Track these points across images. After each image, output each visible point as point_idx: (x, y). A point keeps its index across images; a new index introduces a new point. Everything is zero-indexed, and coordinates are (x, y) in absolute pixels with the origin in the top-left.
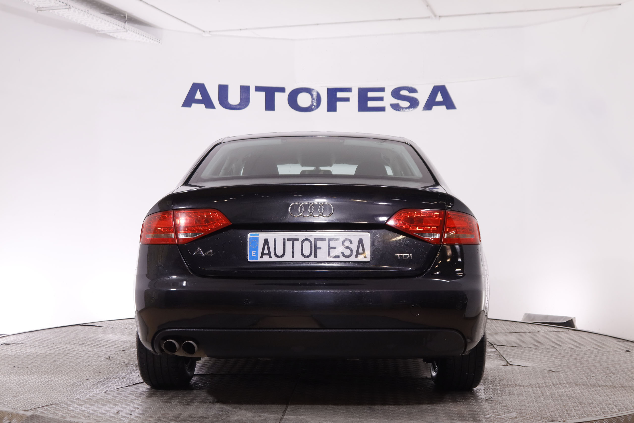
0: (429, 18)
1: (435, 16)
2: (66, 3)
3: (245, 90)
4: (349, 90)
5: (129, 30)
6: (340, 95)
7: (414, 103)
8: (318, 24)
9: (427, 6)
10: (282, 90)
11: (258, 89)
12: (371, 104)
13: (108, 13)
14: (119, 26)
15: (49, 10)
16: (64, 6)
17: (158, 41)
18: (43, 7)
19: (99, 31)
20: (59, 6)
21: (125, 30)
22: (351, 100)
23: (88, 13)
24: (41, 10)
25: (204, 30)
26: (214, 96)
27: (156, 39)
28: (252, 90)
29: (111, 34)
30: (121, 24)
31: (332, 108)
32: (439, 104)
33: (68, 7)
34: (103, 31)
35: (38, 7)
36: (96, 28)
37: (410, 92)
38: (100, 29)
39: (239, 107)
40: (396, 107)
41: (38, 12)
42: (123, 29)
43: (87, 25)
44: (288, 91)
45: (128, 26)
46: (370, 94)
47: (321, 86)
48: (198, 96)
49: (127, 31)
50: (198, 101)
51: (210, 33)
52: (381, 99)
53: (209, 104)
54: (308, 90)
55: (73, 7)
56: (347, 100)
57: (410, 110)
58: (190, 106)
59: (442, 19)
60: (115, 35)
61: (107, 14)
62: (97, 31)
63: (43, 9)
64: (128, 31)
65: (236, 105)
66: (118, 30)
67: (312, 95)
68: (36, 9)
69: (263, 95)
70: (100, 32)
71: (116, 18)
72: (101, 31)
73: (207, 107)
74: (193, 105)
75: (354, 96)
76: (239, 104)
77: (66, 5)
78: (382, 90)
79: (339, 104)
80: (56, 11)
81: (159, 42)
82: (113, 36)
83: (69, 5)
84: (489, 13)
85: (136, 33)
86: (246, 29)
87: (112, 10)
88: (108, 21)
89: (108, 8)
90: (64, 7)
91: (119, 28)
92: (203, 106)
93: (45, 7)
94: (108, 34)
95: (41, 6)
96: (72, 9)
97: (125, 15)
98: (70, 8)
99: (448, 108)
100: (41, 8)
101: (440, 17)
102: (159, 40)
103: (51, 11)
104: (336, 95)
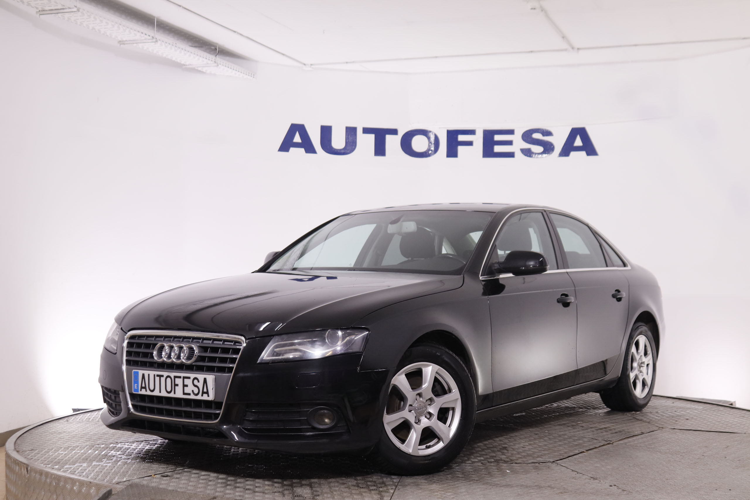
0: (566, 50)
1: (573, 48)
2: (153, 36)
3: (351, 132)
4: (472, 132)
5: (220, 64)
6: (461, 138)
7: (548, 148)
8: (436, 57)
9: (563, 37)
10: (394, 132)
11: (366, 131)
12: (497, 149)
13: (196, 44)
14: (209, 60)
15: (133, 43)
16: (150, 39)
17: (252, 75)
18: (126, 41)
19: (186, 65)
20: (145, 39)
21: (216, 65)
22: (474, 144)
23: (176, 46)
24: (124, 44)
25: (305, 63)
26: (316, 139)
27: (250, 74)
28: (359, 132)
29: (200, 69)
30: (212, 57)
31: (452, 153)
32: (578, 149)
33: (154, 40)
34: (191, 65)
35: (121, 40)
36: (183, 62)
37: (543, 135)
38: (187, 63)
39: (343, 151)
40: (527, 153)
41: (121, 45)
42: (214, 63)
43: (174, 59)
44: (401, 133)
45: (219, 59)
46: (497, 138)
47: (440, 128)
48: (297, 139)
49: (218, 65)
50: (297, 145)
51: (312, 66)
52: (510, 143)
53: (309, 148)
54: (424, 133)
55: (160, 40)
56: (470, 143)
57: (544, 155)
58: (287, 150)
59: (581, 52)
60: (204, 70)
61: (195, 47)
62: (184, 65)
63: (126, 42)
64: (220, 66)
65: (341, 150)
66: (208, 64)
67: (429, 138)
68: (118, 42)
69: (371, 137)
70: (188, 67)
71: (205, 51)
72: (189, 65)
73: (307, 151)
74: (292, 149)
75: (478, 140)
76: (345, 148)
77: (152, 38)
78: (511, 132)
79: (460, 149)
80: (140, 45)
81: (254, 77)
82: (202, 70)
83: (156, 39)
84: (636, 45)
85: (228, 67)
86: (353, 62)
87: (201, 42)
88: (197, 55)
89: (197, 40)
90: (150, 41)
91: (209, 62)
92: (302, 150)
93: (129, 41)
94: (196, 68)
95: (124, 39)
96: (159, 42)
97: (217, 47)
98: (156, 41)
99: (588, 154)
100: (124, 41)
101: (578, 49)
102: (254, 75)
103: (135, 45)
104: (457, 138)
